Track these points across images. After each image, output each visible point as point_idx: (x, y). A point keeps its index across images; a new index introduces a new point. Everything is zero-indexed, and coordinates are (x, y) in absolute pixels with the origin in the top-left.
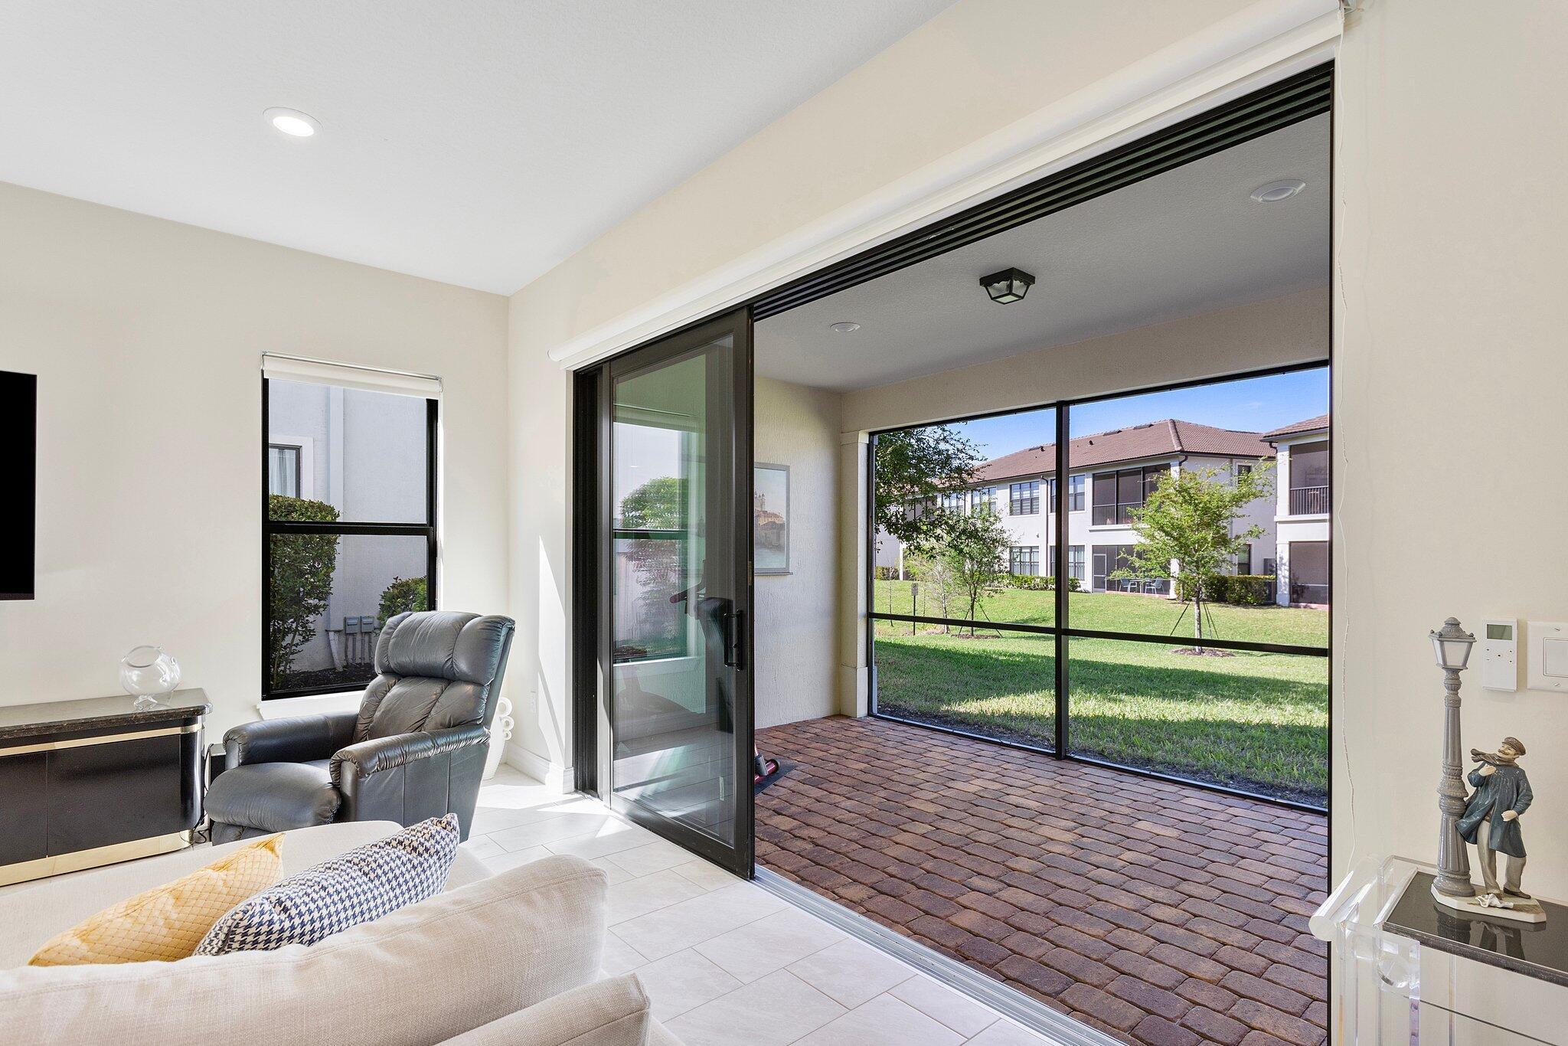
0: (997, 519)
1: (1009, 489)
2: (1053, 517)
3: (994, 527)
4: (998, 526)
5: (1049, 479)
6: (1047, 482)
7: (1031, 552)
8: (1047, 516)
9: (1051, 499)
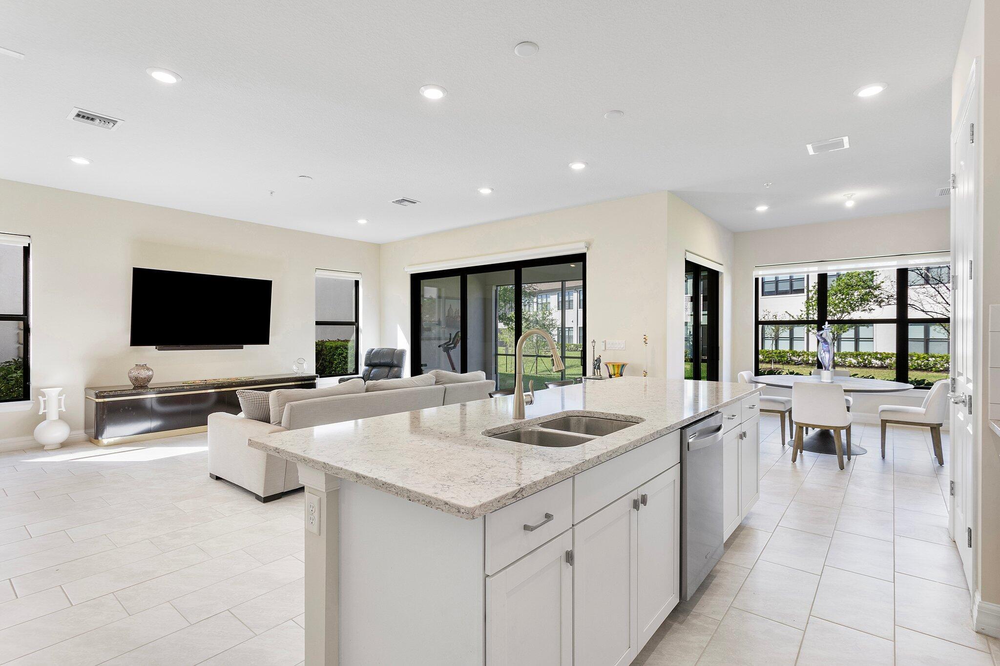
0: (550, 313)
1: (557, 295)
2: (581, 311)
3: (548, 317)
4: (550, 317)
5: (578, 290)
6: (577, 291)
7: (569, 330)
8: (578, 311)
9: (580, 301)
